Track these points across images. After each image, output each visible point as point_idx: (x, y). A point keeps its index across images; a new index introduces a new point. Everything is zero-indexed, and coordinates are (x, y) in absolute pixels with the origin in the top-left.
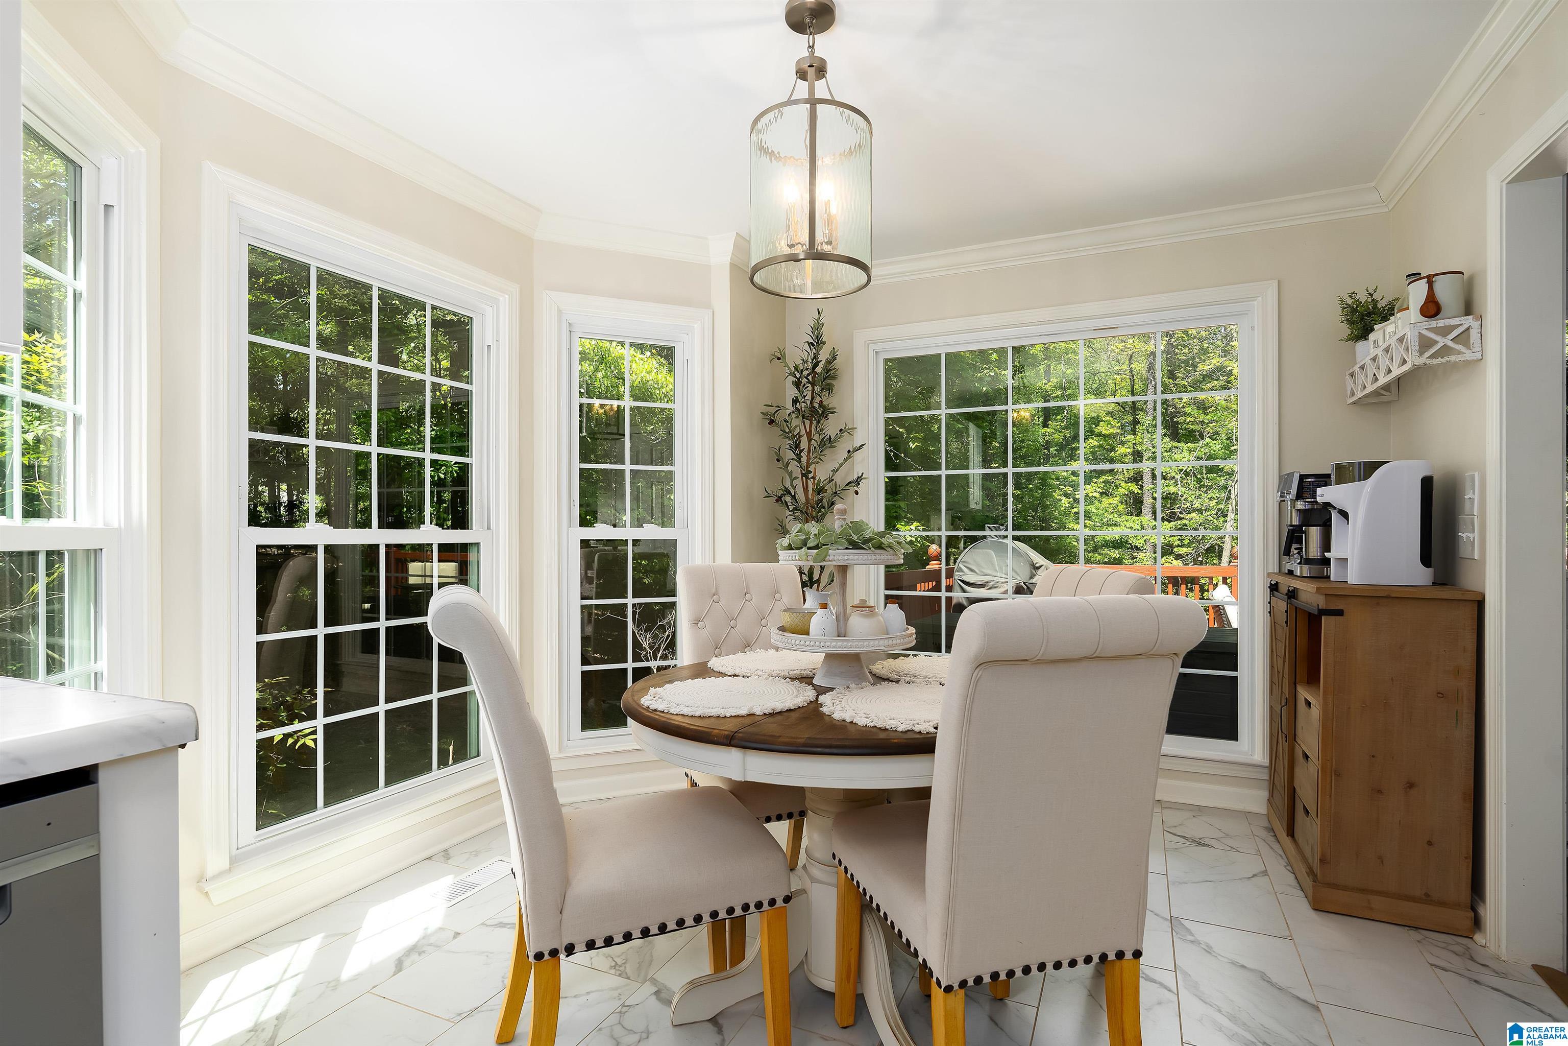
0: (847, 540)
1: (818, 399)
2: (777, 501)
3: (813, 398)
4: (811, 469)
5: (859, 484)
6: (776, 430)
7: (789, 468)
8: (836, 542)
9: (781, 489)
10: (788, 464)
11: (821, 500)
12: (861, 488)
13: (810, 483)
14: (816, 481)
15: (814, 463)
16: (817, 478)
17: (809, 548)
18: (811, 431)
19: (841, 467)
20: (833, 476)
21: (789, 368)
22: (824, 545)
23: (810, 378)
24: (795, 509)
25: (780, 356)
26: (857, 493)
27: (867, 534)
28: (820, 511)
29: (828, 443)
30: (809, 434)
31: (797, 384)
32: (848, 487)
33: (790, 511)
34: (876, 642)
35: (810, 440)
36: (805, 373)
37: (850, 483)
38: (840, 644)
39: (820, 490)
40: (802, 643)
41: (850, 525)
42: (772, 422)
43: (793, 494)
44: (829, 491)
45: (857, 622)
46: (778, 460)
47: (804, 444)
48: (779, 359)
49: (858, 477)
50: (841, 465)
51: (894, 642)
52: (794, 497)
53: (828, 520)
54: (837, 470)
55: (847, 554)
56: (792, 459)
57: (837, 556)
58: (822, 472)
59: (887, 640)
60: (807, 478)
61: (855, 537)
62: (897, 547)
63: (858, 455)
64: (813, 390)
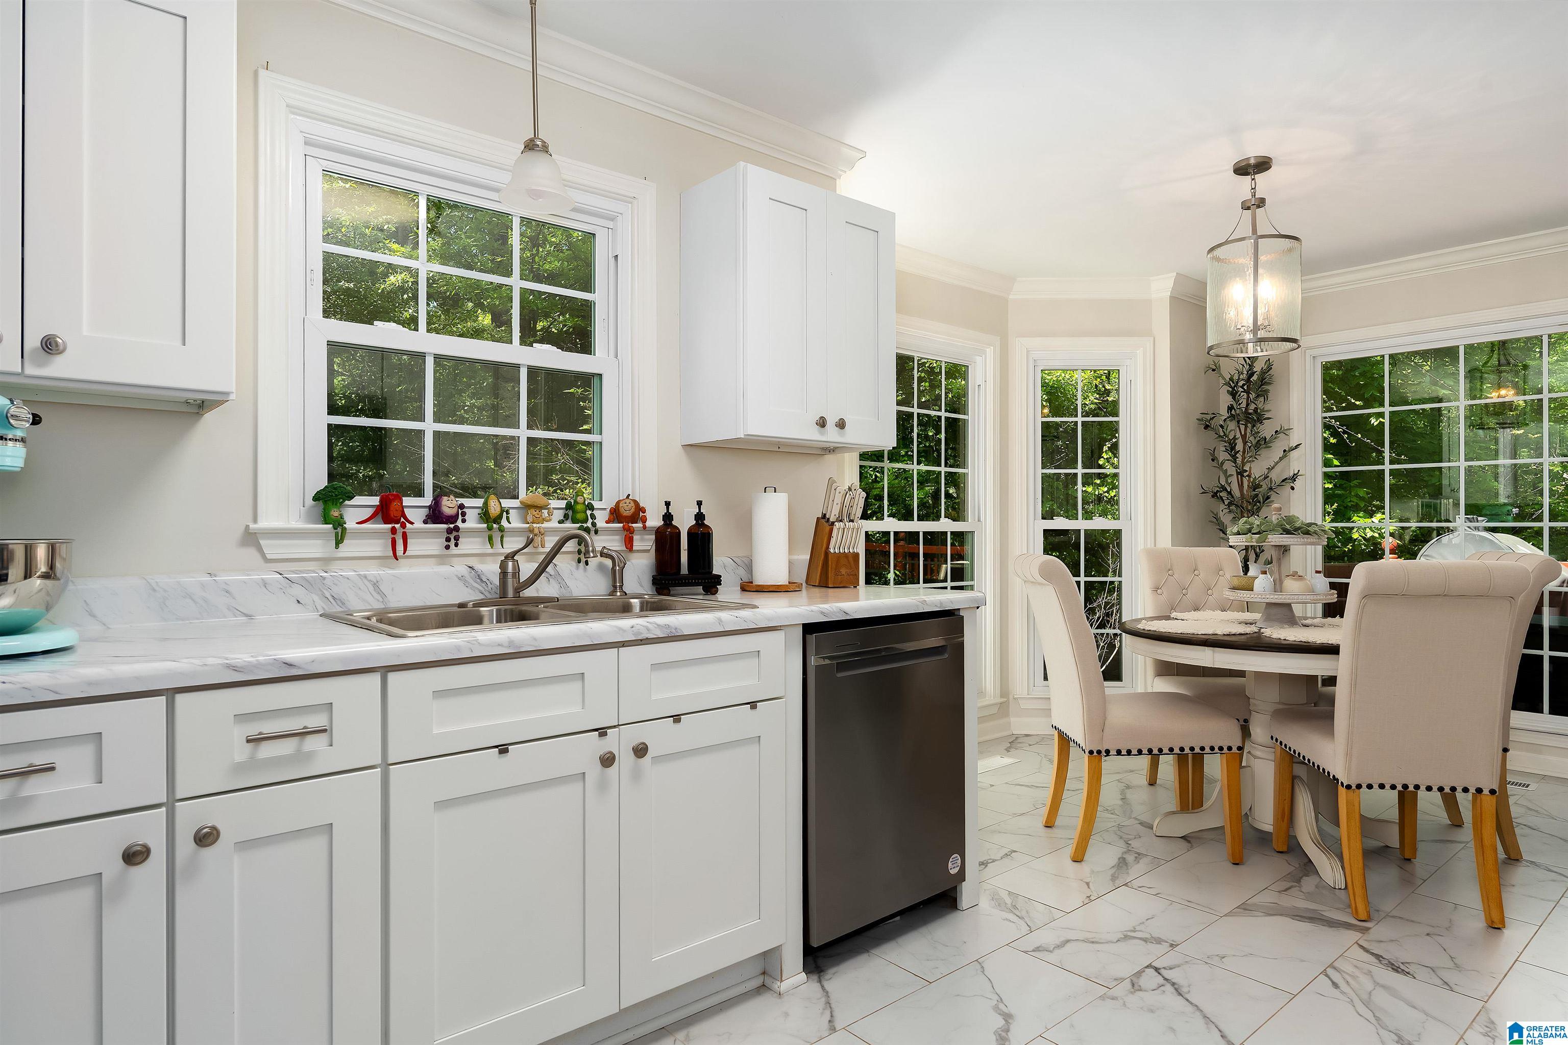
0: (1282, 529)
1: (1252, 407)
2: (1213, 496)
3: (1248, 405)
4: (1247, 468)
5: (1295, 481)
6: (1210, 433)
7: (1224, 467)
8: (1273, 530)
9: (1218, 487)
10: (1222, 463)
11: (1257, 495)
12: (1298, 484)
13: (1245, 481)
14: (1252, 480)
15: (1250, 462)
16: (1253, 476)
17: (1253, 534)
18: (1245, 434)
19: (1276, 464)
20: (1268, 473)
21: (1224, 378)
22: (1264, 532)
23: (1245, 387)
24: (1230, 504)
25: (1214, 367)
26: (1293, 488)
27: (1298, 524)
28: (1255, 505)
29: (1263, 444)
30: (1244, 437)
31: (1233, 394)
32: (1283, 483)
33: (1226, 505)
34: (1304, 597)
35: (1245, 443)
36: (1241, 384)
37: (1286, 479)
38: (1276, 597)
39: (1255, 486)
40: (1248, 596)
41: (1284, 518)
42: (1206, 427)
43: (1229, 490)
44: (1264, 487)
45: (1291, 585)
46: (1213, 460)
47: (1239, 446)
48: (1214, 370)
49: (1294, 474)
50: (1277, 463)
51: (1318, 597)
52: (1230, 493)
53: (1264, 512)
54: (1273, 468)
55: (1282, 538)
56: (1228, 460)
57: (1275, 539)
58: (1257, 469)
59: (1313, 596)
60: (1242, 476)
61: (1288, 527)
62: (1322, 533)
63: (1294, 454)
64: (1248, 397)
